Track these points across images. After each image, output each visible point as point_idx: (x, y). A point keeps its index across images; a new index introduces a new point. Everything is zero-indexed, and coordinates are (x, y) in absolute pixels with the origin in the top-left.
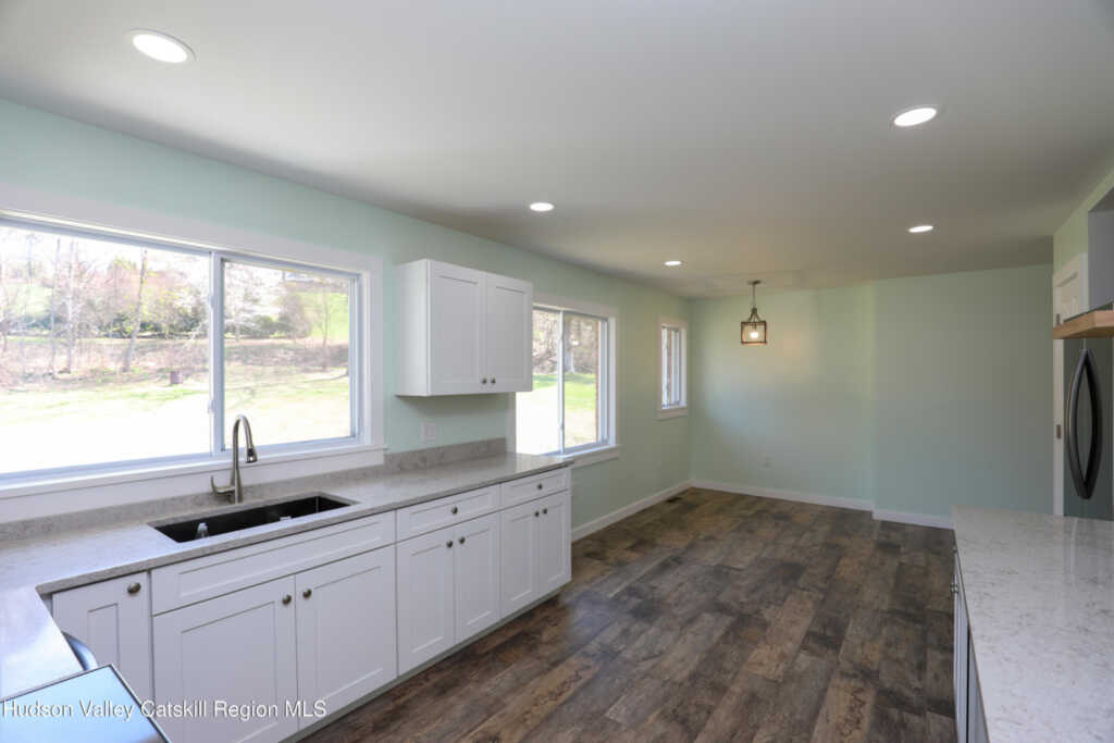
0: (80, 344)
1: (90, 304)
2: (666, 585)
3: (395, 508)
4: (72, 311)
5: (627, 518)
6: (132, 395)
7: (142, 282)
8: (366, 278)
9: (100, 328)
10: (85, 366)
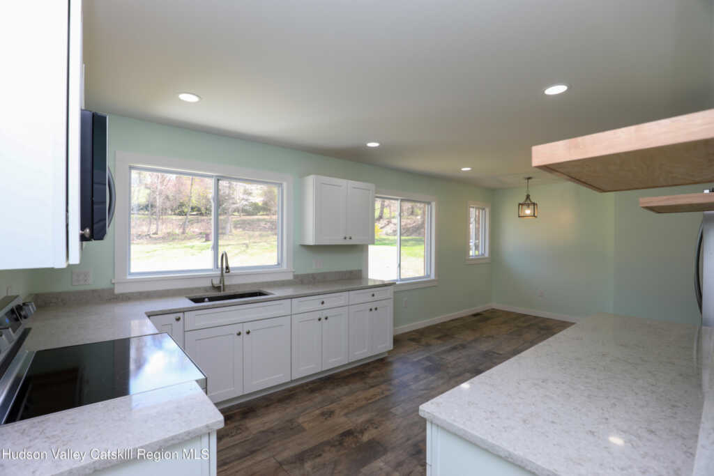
0: (162, 219)
1: (167, 197)
2: (450, 358)
3: (291, 298)
4: (159, 202)
5: (441, 323)
6: (185, 247)
7: (192, 185)
8: (285, 184)
9: (172, 210)
10: (164, 231)
